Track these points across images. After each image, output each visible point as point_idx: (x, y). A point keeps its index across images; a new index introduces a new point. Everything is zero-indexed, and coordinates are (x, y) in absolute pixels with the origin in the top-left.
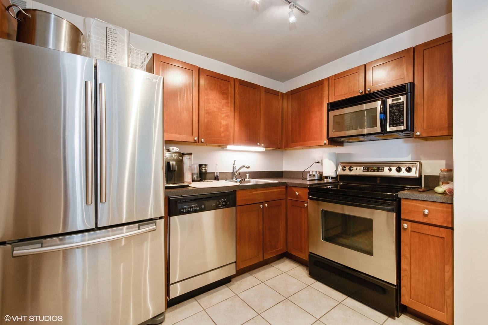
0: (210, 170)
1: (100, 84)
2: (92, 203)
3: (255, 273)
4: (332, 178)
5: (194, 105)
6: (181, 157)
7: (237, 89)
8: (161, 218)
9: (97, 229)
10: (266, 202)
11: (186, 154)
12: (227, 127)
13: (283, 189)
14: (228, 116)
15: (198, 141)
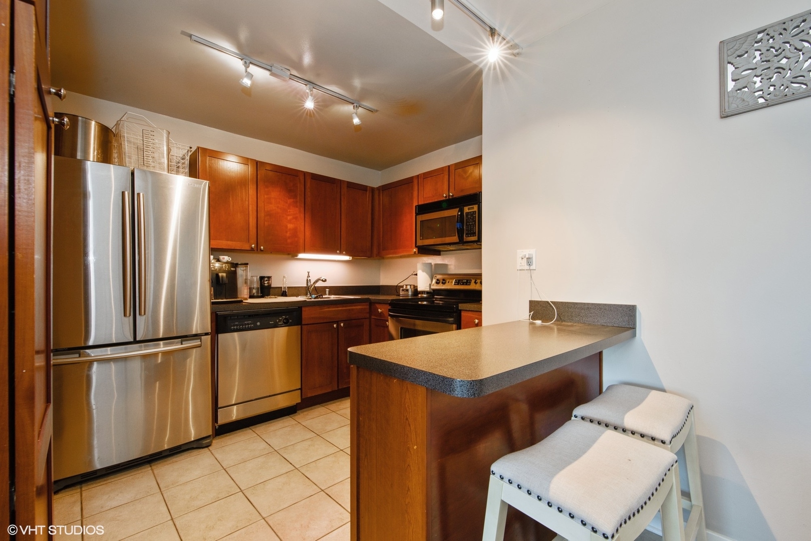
0: (275, 283)
1: (139, 194)
2: (130, 315)
3: (328, 405)
4: (428, 293)
5: (250, 206)
6: (233, 268)
7: (308, 185)
8: (207, 334)
9: (135, 342)
10: (342, 321)
11: (240, 265)
12: (295, 232)
13: (365, 306)
14: (296, 218)
15: (256, 249)
